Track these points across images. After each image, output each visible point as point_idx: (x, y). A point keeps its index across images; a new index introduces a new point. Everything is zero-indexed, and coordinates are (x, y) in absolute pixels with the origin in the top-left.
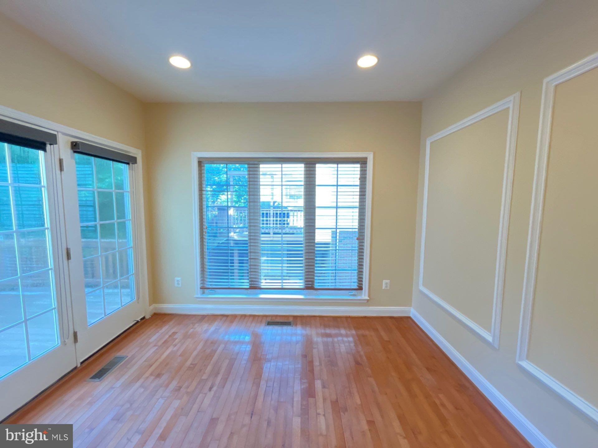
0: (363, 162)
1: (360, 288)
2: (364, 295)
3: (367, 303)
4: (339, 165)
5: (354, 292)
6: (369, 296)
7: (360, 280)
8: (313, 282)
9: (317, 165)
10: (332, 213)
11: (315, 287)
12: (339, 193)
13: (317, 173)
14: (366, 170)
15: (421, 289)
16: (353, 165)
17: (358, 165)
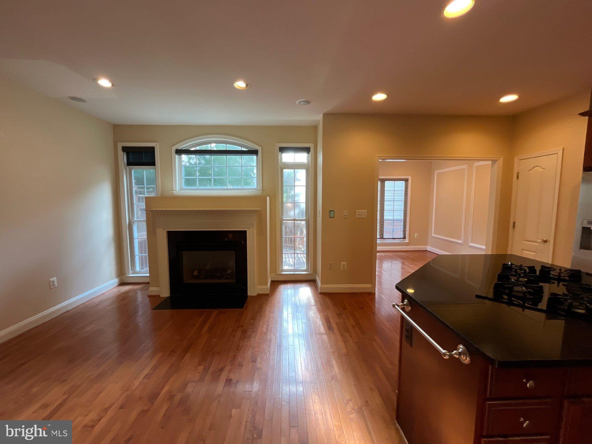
0: (406, 180)
1: (405, 238)
2: (407, 241)
3: (408, 244)
4: (395, 182)
5: (402, 240)
6: (409, 241)
7: (405, 234)
8: (383, 235)
9: (386, 182)
10: (392, 203)
11: (384, 237)
12: (395, 194)
13: (385, 185)
14: (408, 184)
15: (433, 235)
16: (401, 182)
17: (404, 182)
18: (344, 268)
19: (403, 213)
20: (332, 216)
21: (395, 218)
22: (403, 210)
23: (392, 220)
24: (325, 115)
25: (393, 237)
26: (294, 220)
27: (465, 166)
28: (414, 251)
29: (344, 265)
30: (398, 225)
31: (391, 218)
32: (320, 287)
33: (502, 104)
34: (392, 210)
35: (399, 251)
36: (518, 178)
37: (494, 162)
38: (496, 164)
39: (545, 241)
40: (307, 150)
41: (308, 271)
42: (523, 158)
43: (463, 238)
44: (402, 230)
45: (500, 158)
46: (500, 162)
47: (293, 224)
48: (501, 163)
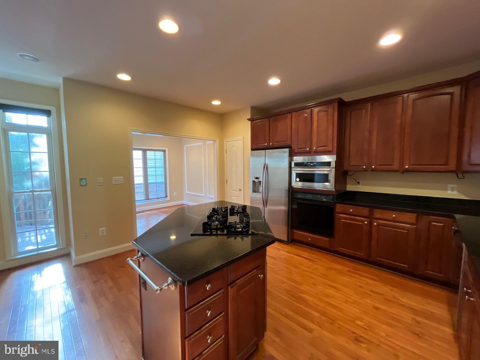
0: (164, 151)
1: (167, 197)
2: (168, 198)
3: (169, 201)
4: (155, 152)
5: (164, 198)
6: (170, 199)
7: (166, 194)
8: (148, 197)
9: (147, 152)
10: (154, 169)
11: (149, 198)
12: (156, 162)
13: (147, 154)
14: (165, 154)
15: (187, 192)
16: (160, 152)
17: (162, 152)
18: (102, 233)
19: (163, 177)
20: (83, 185)
21: (158, 181)
22: (163, 174)
23: (155, 183)
24: (65, 79)
25: (157, 197)
26: (33, 191)
27: (201, 143)
28: (175, 206)
29: (102, 231)
30: (161, 187)
31: (154, 181)
32: (74, 259)
33: (213, 105)
34: (154, 175)
35: (163, 208)
36: (226, 153)
37: (214, 141)
38: (215, 144)
39: (240, 190)
40: (48, 113)
41: (59, 246)
42: (228, 141)
43: (204, 193)
44: (164, 190)
45: (217, 139)
46: (217, 142)
47: (32, 196)
48: (218, 144)
